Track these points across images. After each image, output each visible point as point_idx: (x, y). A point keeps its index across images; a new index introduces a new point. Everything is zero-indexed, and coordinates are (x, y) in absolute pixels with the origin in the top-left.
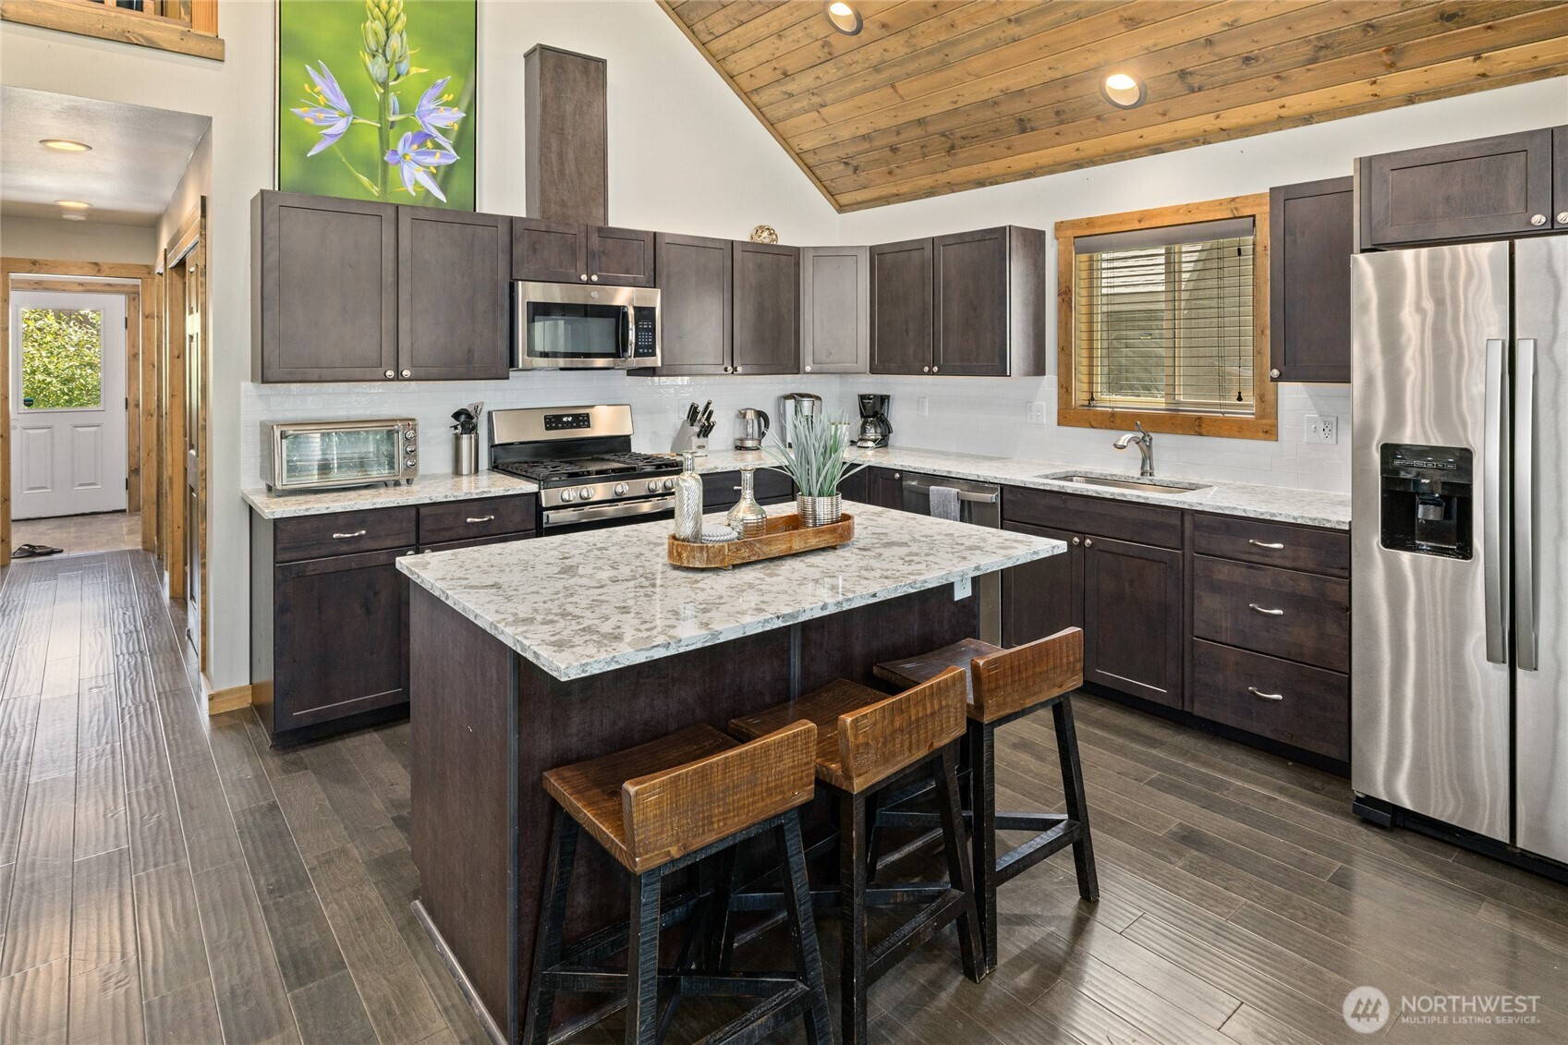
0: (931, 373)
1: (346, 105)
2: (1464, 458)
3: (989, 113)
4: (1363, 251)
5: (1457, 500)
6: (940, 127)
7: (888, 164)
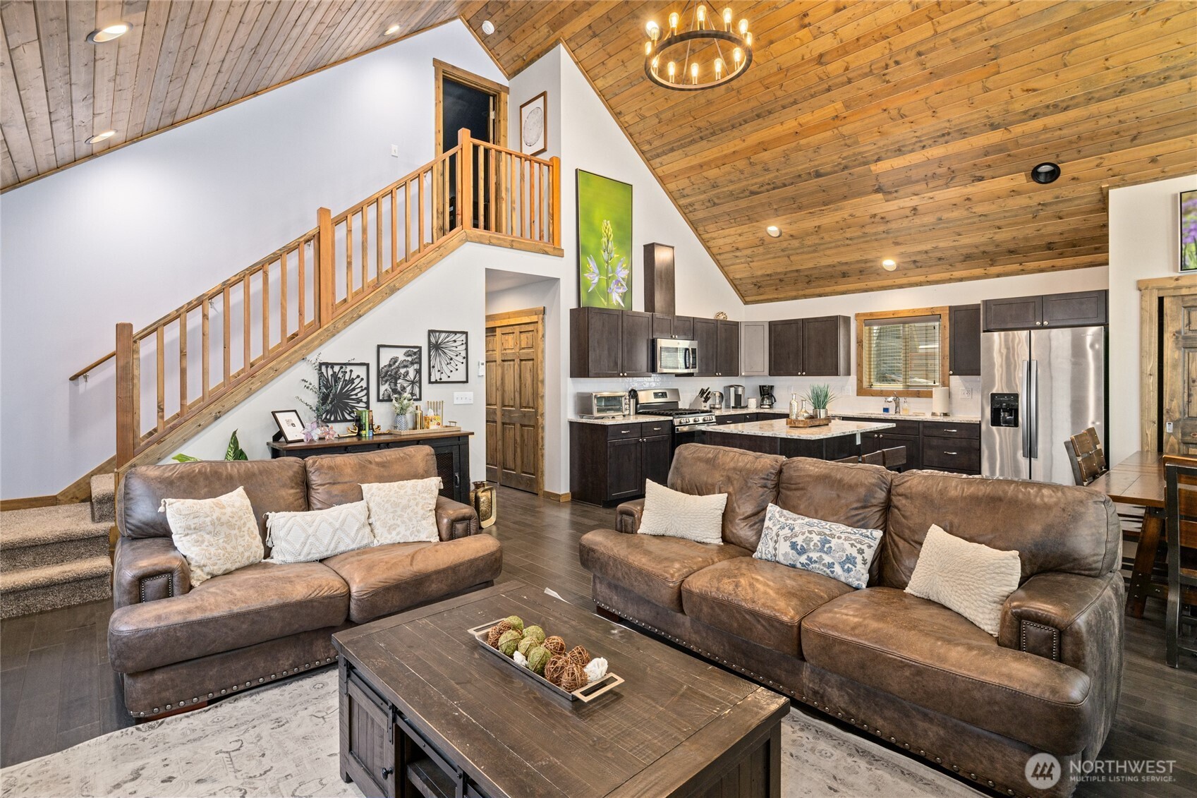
0: (802, 375)
1: (597, 271)
2: (1016, 396)
3: (830, 269)
4: (984, 331)
5: (1014, 411)
6: (806, 273)
7: (776, 285)
